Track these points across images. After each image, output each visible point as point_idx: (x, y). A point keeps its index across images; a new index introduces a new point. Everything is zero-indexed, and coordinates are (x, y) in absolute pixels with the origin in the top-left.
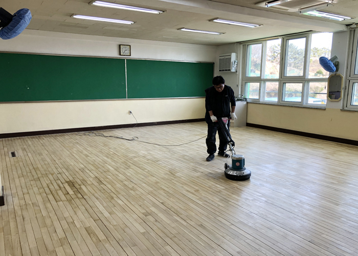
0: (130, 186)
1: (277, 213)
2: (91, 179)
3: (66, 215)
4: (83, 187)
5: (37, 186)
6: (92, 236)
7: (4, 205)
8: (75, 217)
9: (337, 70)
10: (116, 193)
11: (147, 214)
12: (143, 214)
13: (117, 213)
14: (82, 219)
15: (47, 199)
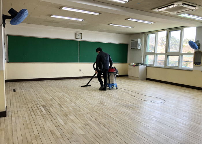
0: (78, 109)
1: (162, 127)
2: (56, 105)
3: (40, 123)
4: (51, 108)
5: (25, 107)
6: (53, 135)
7: (6, 116)
8: (45, 125)
9: (199, 48)
10: (69, 113)
11: (86, 125)
12: (84, 124)
13: (69, 123)
14: (49, 125)
15: (30, 114)
